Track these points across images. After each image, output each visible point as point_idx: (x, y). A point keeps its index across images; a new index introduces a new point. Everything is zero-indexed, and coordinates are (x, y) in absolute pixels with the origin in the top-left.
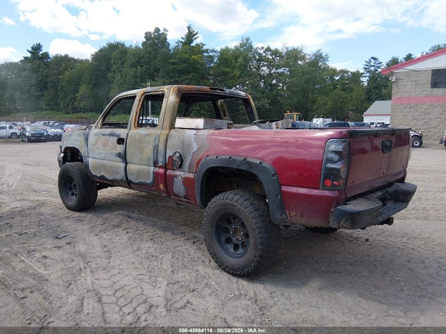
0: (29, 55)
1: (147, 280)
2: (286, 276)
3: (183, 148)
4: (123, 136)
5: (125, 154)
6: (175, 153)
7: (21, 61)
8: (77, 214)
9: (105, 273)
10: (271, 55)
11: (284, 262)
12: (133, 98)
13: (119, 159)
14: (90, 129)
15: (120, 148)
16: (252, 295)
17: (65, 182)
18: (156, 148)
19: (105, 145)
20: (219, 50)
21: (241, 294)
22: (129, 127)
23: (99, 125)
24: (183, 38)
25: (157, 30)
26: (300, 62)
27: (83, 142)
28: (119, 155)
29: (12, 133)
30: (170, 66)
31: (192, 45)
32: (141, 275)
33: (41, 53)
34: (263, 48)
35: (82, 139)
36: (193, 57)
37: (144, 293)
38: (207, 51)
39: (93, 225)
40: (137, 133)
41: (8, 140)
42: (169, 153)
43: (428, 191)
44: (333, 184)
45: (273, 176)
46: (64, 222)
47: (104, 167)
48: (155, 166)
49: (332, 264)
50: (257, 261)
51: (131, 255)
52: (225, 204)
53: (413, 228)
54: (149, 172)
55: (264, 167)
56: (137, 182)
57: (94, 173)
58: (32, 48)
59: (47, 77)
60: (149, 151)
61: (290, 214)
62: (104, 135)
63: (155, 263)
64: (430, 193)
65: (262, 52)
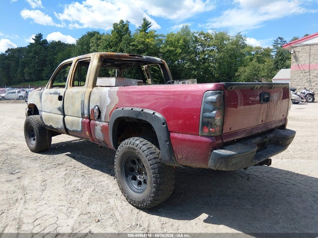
0: (33, 42)
1: (65, 211)
2: (180, 208)
3: (100, 102)
4: (62, 94)
5: (63, 108)
6: (95, 107)
7: (28, 46)
8: (36, 154)
9: (34, 204)
10: (204, 37)
11: (183, 196)
12: (70, 64)
13: (60, 113)
14: (43, 90)
15: (60, 103)
16: (146, 225)
17: (29, 130)
18: (83, 103)
19: (51, 101)
20: (166, 35)
21: (137, 225)
22: (66, 87)
23: (49, 86)
24: (140, 27)
25: (122, 22)
26: (225, 42)
27: (39, 99)
28: (59, 109)
29: (20, 96)
30: (131, 47)
31: (147, 31)
32: (62, 206)
33: (42, 40)
34: (198, 32)
35: (38, 97)
36: (147, 40)
37: (57, 223)
38: (157, 36)
39: (43, 163)
40: (71, 91)
41: (16, 101)
42: (92, 107)
43: (314, 136)
44: (209, 131)
45: (163, 124)
46: (23, 161)
47: (50, 119)
48: (83, 118)
49: (221, 198)
50: (153, 197)
51: (61, 189)
52: (129, 148)
53: (297, 166)
54: (78, 122)
55: (156, 116)
56: (72, 130)
57: (46, 124)
58: (36, 37)
59: (46, 56)
60: (78, 106)
61: (177, 157)
62: (50, 94)
63: (77, 196)
64: (316, 137)
65: (197, 35)
